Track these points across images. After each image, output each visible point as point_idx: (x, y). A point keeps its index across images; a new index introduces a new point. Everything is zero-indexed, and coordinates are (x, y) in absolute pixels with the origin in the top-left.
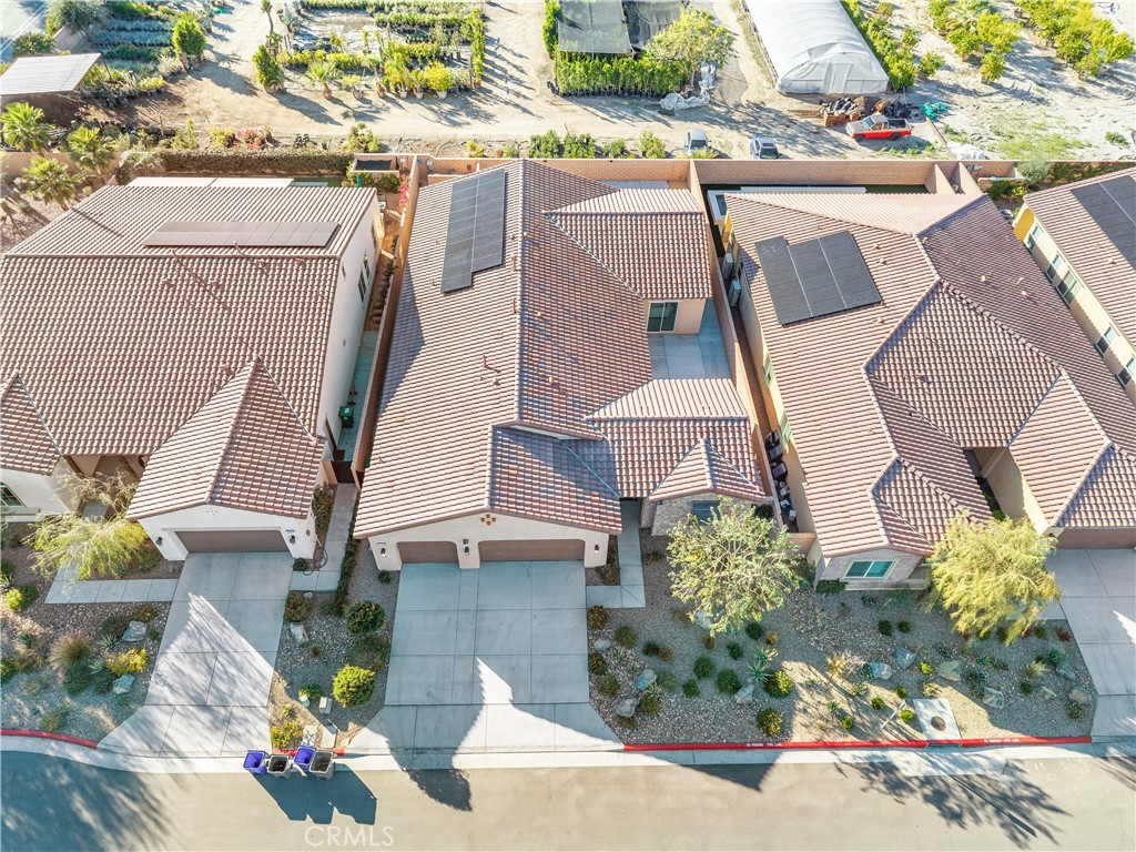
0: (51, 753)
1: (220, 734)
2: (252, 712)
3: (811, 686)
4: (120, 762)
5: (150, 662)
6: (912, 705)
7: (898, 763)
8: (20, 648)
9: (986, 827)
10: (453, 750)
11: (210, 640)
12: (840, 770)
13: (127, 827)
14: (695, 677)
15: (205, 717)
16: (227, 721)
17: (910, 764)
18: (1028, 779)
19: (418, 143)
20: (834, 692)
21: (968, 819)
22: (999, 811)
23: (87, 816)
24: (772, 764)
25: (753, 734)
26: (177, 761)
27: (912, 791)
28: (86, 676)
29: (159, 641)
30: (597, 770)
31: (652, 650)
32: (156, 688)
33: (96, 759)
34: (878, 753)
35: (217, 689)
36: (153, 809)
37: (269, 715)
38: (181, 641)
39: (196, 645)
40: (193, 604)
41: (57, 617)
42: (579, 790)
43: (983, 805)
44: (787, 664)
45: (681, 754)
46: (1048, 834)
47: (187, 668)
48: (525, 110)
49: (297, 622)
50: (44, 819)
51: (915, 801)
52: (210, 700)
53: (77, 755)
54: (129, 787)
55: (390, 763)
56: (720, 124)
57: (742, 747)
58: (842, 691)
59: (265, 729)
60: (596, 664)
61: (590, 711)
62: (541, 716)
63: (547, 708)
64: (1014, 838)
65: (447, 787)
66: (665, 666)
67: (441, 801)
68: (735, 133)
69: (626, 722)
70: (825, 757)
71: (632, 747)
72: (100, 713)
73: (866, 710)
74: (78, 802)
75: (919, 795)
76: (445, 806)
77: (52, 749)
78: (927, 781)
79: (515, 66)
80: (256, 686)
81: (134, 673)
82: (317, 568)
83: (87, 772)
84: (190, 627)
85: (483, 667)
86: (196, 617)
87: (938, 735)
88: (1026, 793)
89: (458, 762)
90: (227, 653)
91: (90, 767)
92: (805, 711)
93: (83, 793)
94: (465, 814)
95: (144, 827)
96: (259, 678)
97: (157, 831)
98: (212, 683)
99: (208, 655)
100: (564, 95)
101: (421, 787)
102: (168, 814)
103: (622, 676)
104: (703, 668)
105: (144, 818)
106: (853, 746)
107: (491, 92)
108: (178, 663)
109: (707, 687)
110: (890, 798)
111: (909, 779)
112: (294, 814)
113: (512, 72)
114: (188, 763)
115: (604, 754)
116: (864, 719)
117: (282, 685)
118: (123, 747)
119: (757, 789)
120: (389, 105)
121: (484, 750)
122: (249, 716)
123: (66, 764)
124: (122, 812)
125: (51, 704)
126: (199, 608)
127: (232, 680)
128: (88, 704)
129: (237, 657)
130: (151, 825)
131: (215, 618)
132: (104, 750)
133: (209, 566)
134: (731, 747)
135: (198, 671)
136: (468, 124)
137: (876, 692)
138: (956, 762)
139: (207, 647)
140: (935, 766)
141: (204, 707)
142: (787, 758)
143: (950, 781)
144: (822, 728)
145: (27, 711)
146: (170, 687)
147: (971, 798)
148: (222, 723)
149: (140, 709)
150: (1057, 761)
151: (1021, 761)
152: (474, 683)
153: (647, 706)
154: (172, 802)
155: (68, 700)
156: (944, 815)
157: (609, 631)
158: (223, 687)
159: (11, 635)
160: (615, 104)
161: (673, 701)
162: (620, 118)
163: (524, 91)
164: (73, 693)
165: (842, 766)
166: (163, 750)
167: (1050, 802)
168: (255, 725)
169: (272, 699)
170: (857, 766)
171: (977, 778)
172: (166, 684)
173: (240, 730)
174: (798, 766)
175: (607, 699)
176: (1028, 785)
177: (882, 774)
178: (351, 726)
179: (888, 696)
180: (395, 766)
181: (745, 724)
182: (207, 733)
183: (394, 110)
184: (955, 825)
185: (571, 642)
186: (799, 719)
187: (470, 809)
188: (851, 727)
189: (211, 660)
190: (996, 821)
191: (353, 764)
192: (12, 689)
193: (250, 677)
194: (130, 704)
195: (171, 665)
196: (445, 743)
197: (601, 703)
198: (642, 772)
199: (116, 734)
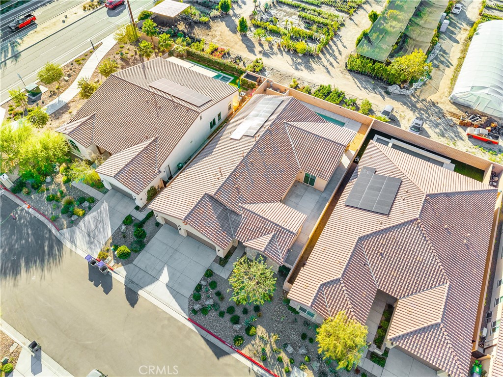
0: (49, 227)
1: (88, 246)
2: (99, 244)
3: (262, 338)
4: (62, 239)
5: (84, 215)
6: (292, 368)
8: (59, 194)
10: (141, 288)
11: (102, 217)
12: (249, 371)
13: (53, 257)
14: (226, 311)
15: (88, 238)
16: (92, 243)
19: (278, 72)
20: (268, 346)
23: (46, 248)
24: (229, 354)
25: (230, 340)
26: (74, 246)
28: (68, 211)
29: (90, 210)
30: (176, 320)
31: (218, 294)
32: (81, 224)
33: (57, 234)
34: (267, 374)
35: (95, 232)
36: (60, 256)
37: (102, 247)
38: (95, 213)
39: (97, 217)
40: (104, 204)
41: (71, 189)
42: (166, 322)
44: (259, 327)
45: (204, 333)
47: (91, 222)
48: (328, 72)
49: (125, 225)
50: (37, 243)
52: (91, 235)
53: (54, 231)
54: (59, 247)
55: (123, 280)
56: (408, 106)
57: (224, 342)
58: (271, 347)
59: (99, 251)
60: (199, 288)
61: (187, 301)
62: (172, 294)
63: (175, 292)
65: (132, 297)
66: (219, 302)
67: (128, 300)
68: (411, 113)
69: (195, 312)
70: (248, 364)
71: (190, 320)
72: (65, 223)
73: (274, 358)
74: (46, 244)
76: (128, 302)
77: (50, 225)
79: (339, 51)
80: (105, 237)
81: (79, 216)
82: (141, 211)
84: (99, 211)
85: (166, 270)
86: (102, 208)
89: (140, 292)
90: (103, 223)
91: (54, 235)
92: (253, 345)
93: (49, 242)
94: (132, 308)
95: (56, 259)
96: (106, 235)
97: (58, 263)
98: (94, 230)
99: (99, 222)
100: (349, 70)
101: (125, 293)
102: (63, 260)
103: (203, 296)
104: (231, 310)
105: (57, 257)
106: (260, 366)
107: (321, 59)
108: (90, 219)
109: (228, 317)
112: (91, 279)
113: (336, 53)
114: (76, 248)
115: (181, 316)
116: (271, 361)
117: (111, 241)
118: (65, 235)
119: (218, 359)
120: (279, 53)
121: (149, 293)
123: (50, 231)
124: (54, 252)
125: (56, 213)
126: (104, 207)
127: (100, 232)
128: (64, 218)
129: (105, 226)
130: (58, 260)
131: (106, 211)
132: (60, 233)
133: (114, 195)
134: (220, 340)
135: (94, 224)
136: (302, 70)
137: (283, 355)
139: (99, 219)
141: (89, 235)
142: (236, 356)
144: (255, 354)
145: (50, 212)
146: (85, 225)
148: (90, 243)
149: (74, 227)
152: (160, 272)
153: (204, 310)
154: (66, 257)
155: (60, 214)
157: (209, 280)
158: (97, 233)
159: (59, 189)
160: (368, 81)
161: (214, 314)
162: (365, 88)
163: (334, 63)
164: (63, 213)
165: (251, 371)
166: (73, 242)
168: (98, 248)
169: (106, 244)
170: (256, 374)
173: (93, 247)
174: (237, 361)
175: (194, 301)
178: (120, 264)
179: (286, 359)
180: (124, 283)
181: (229, 337)
182: (85, 243)
183: (279, 55)
185: (196, 276)
186: (249, 346)
187: (133, 307)
188: (265, 360)
189: (98, 223)
191: (113, 275)
192: (50, 204)
193: (104, 234)
194: (72, 224)
195: (89, 219)
196: (141, 284)
197: (191, 300)
198: (188, 329)
199: (65, 230)
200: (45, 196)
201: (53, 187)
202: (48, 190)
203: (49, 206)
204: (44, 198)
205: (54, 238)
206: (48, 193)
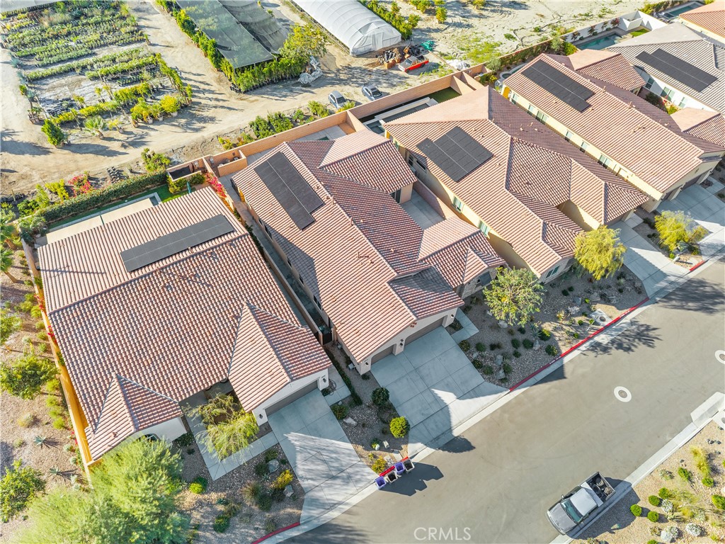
0: (281, 541)
1: (351, 484)
2: (357, 467)
3: (556, 329)
4: (316, 523)
5: (293, 473)
6: (591, 317)
7: (600, 341)
8: (221, 508)
9: (639, 347)
10: (450, 430)
11: (312, 449)
12: (585, 355)
14: (515, 349)
15: (338, 481)
16: (349, 477)
17: (603, 339)
18: (641, 323)
19: (184, 149)
20: (564, 327)
21: (633, 348)
22: (640, 340)
24: (563, 366)
25: (549, 358)
26: (340, 506)
27: (611, 348)
28: (270, 498)
29: (288, 462)
30: (507, 404)
31: (493, 347)
32: (305, 484)
33: (302, 530)
34: (592, 341)
35: (333, 467)
36: (351, 531)
37: (365, 464)
38: (299, 457)
39: (307, 455)
40: (290, 438)
41: (226, 483)
42: (506, 416)
43: (634, 340)
44: (543, 326)
45: (531, 381)
46: (657, 338)
48: (230, 109)
49: (345, 417)
51: (614, 351)
52: (334, 473)
53: (294, 533)
54: (330, 530)
55: (429, 450)
56: (338, 84)
57: (549, 365)
58: (566, 325)
59: (368, 470)
60: (477, 365)
61: (488, 384)
62: (472, 397)
64: (649, 346)
65: (459, 445)
66: (502, 351)
67: (462, 452)
68: (348, 87)
69: (503, 381)
70: (576, 353)
71: (512, 389)
72: (289, 510)
73: (578, 328)
75: (614, 348)
76: (464, 453)
77: (279, 539)
78: (613, 342)
79: (200, 82)
80: (349, 455)
81: (290, 484)
82: (334, 389)
83: (306, 537)
84: (298, 449)
85: (436, 391)
86: (296, 443)
87: (606, 323)
88: (643, 328)
89: (456, 433)
90: (324, 449)
91: (306, 533)
92: (560, 340)
94: (474, 450)
95: (353, 540)
96: (348, 452)
97: (361, 538)
98: (329, 466)
99: (317, 455)
100: (245, 92)
101: (449, 451)
102: (357, 528)
103: (489, 363)
104: (515, 343)
105: (350, 537)
106: (583, 343)
107: (200, 103)
108: (306, 467)
109: (521, 350)
110: (606, 355)
111: (607, 345)
112: (410, 493)
113: (202, 86)
114: (347, 504)
115: (505, 398)
116: (580, 332)
117: (360, 448)
118: (312, 516)
119: (565, 378)
121: (461, 423)
122: (357, 469)
123: (293, 540)
124: (338, 541)
125: (261, 521)
126: (295, 438)
127: (337, 460)
128: (279, 510)
129: (331, 449)
130: (355, 537)
131: (306, 438)
132: (305, 523)
133: (282, 417)
134: (545, 367)
135: (318, 465)
137: (577, 319)
138: (616, 330)
139: (314, 453)
140: (612, 335)
141: (334, 478)
142: (566, 359)
143: (619, 338)
144: (570, 343)
145: (252, 532)
146: (312, 479)
147: (629, 340)
148: (348, 479)
149: (305, 497)
150: (644, 311)
151: (634, 318)
152: (437, 400)
153: (507, 370)
154: (355, 522)
155: (267, 514)
156: (625, 351)
157: (473, 349)
158: (335, 465)
159: (210, 505)
161: (513, 362)
164: (268, 509)
165: (584, 352)
166: (333, 506)
167: (652, 327)
168: (363, 471)
169: (361, 456)
170: (588, 350)
171: (626, 332)
172: (307, 479)
173: (358, 477)
174: (571, 361)
175: (491, 376)
176: (642, 325)
177: (598, 348)
178: (403, 446)
179: (583, 319)
180: (433, 450)
181: (543, 356)
182: (345, 487)
184: (631, 352)
185: (461, 361)
186: (560, 344)
187: (474, 448)
188: (579, 337)
189: (321, 457)
190: (641, 343)
191: (416, 460)
192: (234, 527)
193: (344, 453)
194: (298, 497)
195: (304, 470)
196: (445, 429)
197: (489, 378)
198: (522, 395)
199: (304, 514)
200: (208, 534)
201: (196, 515)
202: (197, 527)
203: (237, 531)
204: (212, 537)
205: (310, 535)
206: (206, 528)
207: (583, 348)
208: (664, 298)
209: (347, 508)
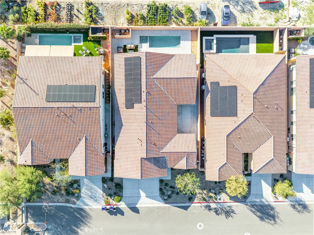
1: (96, 202)
3: (199, 193)
4: (80, 207)
5: (80, 191)
6: (217, 196)
7: (211, 206)
8: (55, 188)
9: (223, 216)
11: (90, 187)
13: (85, 217)
15: (92, 200)
16: (96, 200)
17: (213, 205)
18: (232, 208)
19: (108, 5)
20: (203, 194)
21: (220, 215)
22: (225, 213)
23: (78, 216)
24: (190, 206)
25: (187, 201)
26: (89, 206)
27: (212, 210)
28: (70, 194)
29: (80, 186)
30: (160, 207)
31: (171, 187)
32: (82, 195)
33: (75, 206)
34: (208, 204)
36: (88, 214)
37: (103, 199)
38: (84, 187)
39: (87, 188)
40: (84, 180)
42: (157, 210)
43: (223, 212)
46: (232, 217)
47: (87, 192)
49: (105, 183)
50: (71, 216)
51: (212, 212)
52: (92, 197)
54: (83, 211)
57: (185, 203)
58: (205, 194)
59: (103, 201)
60: (161, 189)
61: (159, 197)
62: (151, 199)
63: (152, 197)
64: (226, 218)
65: (135, 210)
66: (173, 190)
67: (135, 212)
69: (165, 199)
70: (199, 204)
71: (166, 203)
72: (74, 200)
73: (208, 197)
74: (76, 214)
77: (68, 205)
78: (215, 209)
81: (78, 193)
82: (106, 172)
83: (75, 209)
84: (85, 184)
85: (140, 190)
86: (86, 182)
87: (220, 201)
88: (231, 211)
89: (137, 206)
90: (93, 189)
92: (197, 197)
93: (76, 212)
95: (88, 217)
96: (100, 193)
97: (90, 218)
98: (92, 194)
99: (90, 189)
101: (131, 210)
102: (91, 215)
103: (165, 192)
109: (180, 193)
110: (208, 211)
111: (212, 208)
112: (111, 215)
115: (162, 204)
116: (207, 199)
117: (104, 194)
118: (80, 204)
119: (187, 210)
121: (141, 204)
122: (100, 200)
123: (71, 207)
124: (83, 215)
125: (65, 198)
127: (95, 194)
128: (71, 198)
129: (95, 190)
130: (89, 217)
131: (89, 183)
132: (77, 205)
134: (183, 203)
135: (89, 192)
137: (211, 194)
138: (221, 205)
140: (217, 206)
141: (91, 198)
143: (219, 209)
144: (200, 200)
145: (61, 199)
146: (85, 195)
147: (222, 211)
149: (80, 199)
150: (238, 205)
151: (232, 205)
152: (139, 193)
153: (169, 197)
154: (91, 213)
155: (67, 197)
156: (216, 214)
157: (163, 184)
158: (94, 195)
159: (52, 186)
161: (174, 196)
165: (202, 206)
166: (87, 205)
167: (234, 212)
169: (103, 196)
170: (204, 206)
171: (224, 208)
172: (84, 194)
173: (99, 202)
174: (194, 206)
176: (232, 210)
177: (208, 208)
180: (126, 207)
181: (186, 199)
182: (94, 202)
184: (217, 216)
185: (156, 186)
186: (196, 199)
187: (139, 213)
188: (205, 200)
189: (91, 190)
190: (225, 215)
191: (119, 206)
192: (57, 195)
193: (98, 193)
194: (79, 197)
195: (84, 191)
196: (135, 203)
197: (161, 196)
198: (167, 207)
199: (78, 203)
200: (49, 193)
201: (47, 187)
202: (47, 190)
203: (57, 197)
204: (50, 194)
205: (77, 209)
206: (49, 191)
207: (203, 204)
208: (252, 205)
209: (91, 208)
